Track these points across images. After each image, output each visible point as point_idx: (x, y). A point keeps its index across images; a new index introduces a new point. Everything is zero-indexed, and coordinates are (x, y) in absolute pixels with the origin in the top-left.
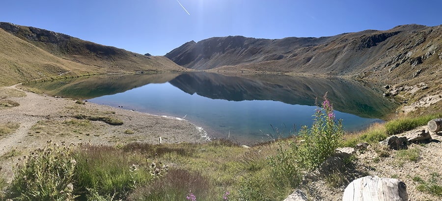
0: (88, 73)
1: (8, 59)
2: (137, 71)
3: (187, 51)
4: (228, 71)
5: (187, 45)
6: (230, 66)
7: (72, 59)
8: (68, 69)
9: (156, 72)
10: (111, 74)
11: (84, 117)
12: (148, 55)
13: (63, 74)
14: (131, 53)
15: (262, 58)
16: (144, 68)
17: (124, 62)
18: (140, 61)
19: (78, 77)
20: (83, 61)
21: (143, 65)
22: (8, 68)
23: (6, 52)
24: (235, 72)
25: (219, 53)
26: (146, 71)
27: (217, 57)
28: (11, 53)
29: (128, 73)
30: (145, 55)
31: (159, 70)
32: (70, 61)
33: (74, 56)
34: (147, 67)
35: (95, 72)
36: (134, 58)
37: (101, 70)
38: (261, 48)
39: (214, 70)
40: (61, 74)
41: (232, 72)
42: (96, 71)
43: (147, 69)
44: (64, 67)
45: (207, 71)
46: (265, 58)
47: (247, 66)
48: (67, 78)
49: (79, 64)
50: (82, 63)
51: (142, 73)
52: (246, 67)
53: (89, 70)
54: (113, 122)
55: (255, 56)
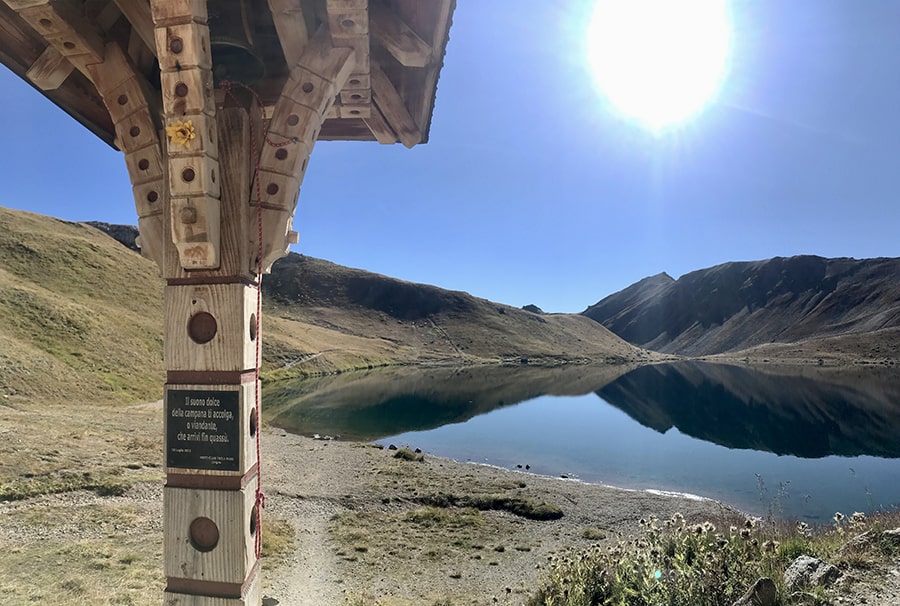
0: (367, 360)
1: (140, 322)
2: (508, 356)
3: (648, 301)
4: (778, 361)
5: (647, 284)
6: (780, 345)
7: (311, 318)
8: (307, 349)
9: (564, 360)
10: (430, 363)
11: (452, 500)
12: (532, 308)
13: (294, 363)
14: (488, 304)
15: (880, 317)
16: (528, 348)
17: (468, 329)
18: (516, 326)
19: (339, 372)
20: (347, 323)
21: (524, 339)
22: (144, 348)
23: (133, 304)
24: (799, 361)
25: (746, 308)
26: (535, 357)
27: (742, 318)
28: (146, 307)
29: (481, 361)
30: (524, 308)
31: (572, 354)
32: (307, 326)
33: (318, 309)
34: (539, 345)
35: (386, 359)
36: (498, 319)
37: (402, 353)
38: (874, 288)
39: (734, 358)
40: (288, 366)
41: (789, 361)
42: (387, 355)
43: (536, 351)
44: (295, 344)
45: (712, 358)
46: (892, 316)
47: (836, 342)
48: (306, 375)
49: (336, 334)
50: (344, 330)
51: (524, 361)
52: (832, 346)
53: (369, 353)
54: (536, 509)
55: (859, 312)
